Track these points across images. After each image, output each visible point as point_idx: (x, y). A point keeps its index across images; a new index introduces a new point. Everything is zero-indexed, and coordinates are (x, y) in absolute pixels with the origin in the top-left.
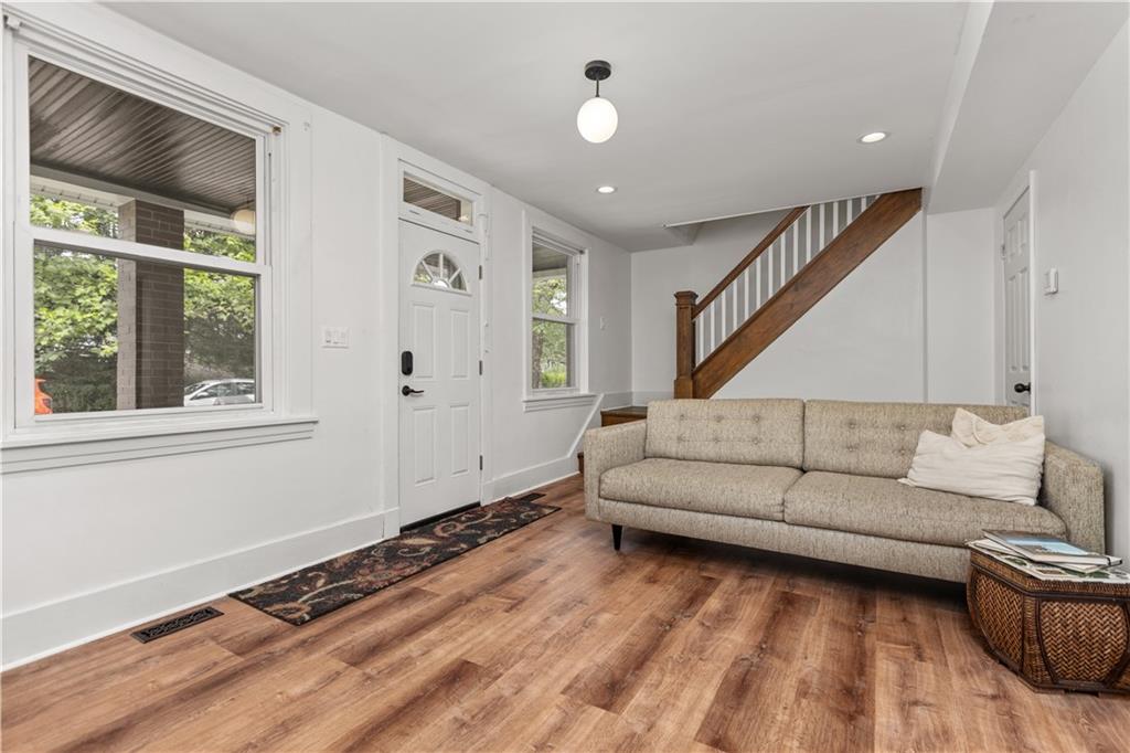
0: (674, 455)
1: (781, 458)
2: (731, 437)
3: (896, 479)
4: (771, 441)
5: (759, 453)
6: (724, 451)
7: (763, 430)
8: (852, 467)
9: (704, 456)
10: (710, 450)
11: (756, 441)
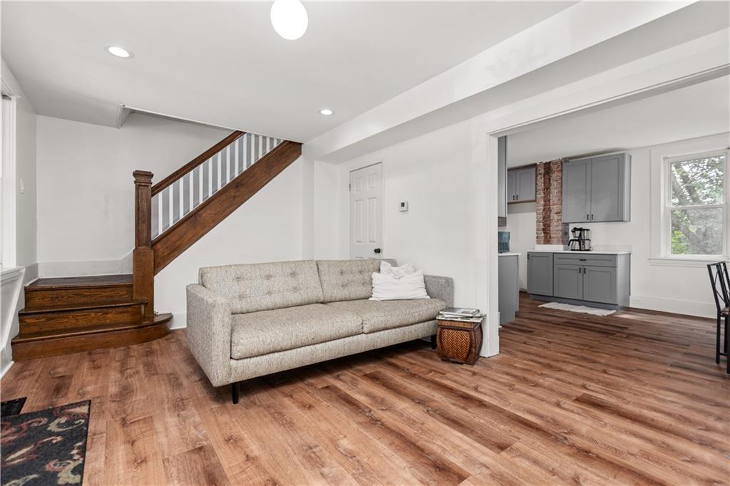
0: (239, 311)
1: (314, 298)
2: (281, 289)
3: (367, 299)
4: (307, 288)
5: (301, 297)
6: (277, 299)
7: (300, 282)
8: (347, 297)
9: (263, 307)
10: (268, 301)
11: (295, 289)
